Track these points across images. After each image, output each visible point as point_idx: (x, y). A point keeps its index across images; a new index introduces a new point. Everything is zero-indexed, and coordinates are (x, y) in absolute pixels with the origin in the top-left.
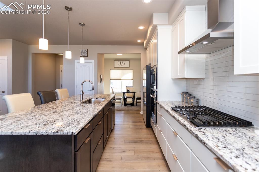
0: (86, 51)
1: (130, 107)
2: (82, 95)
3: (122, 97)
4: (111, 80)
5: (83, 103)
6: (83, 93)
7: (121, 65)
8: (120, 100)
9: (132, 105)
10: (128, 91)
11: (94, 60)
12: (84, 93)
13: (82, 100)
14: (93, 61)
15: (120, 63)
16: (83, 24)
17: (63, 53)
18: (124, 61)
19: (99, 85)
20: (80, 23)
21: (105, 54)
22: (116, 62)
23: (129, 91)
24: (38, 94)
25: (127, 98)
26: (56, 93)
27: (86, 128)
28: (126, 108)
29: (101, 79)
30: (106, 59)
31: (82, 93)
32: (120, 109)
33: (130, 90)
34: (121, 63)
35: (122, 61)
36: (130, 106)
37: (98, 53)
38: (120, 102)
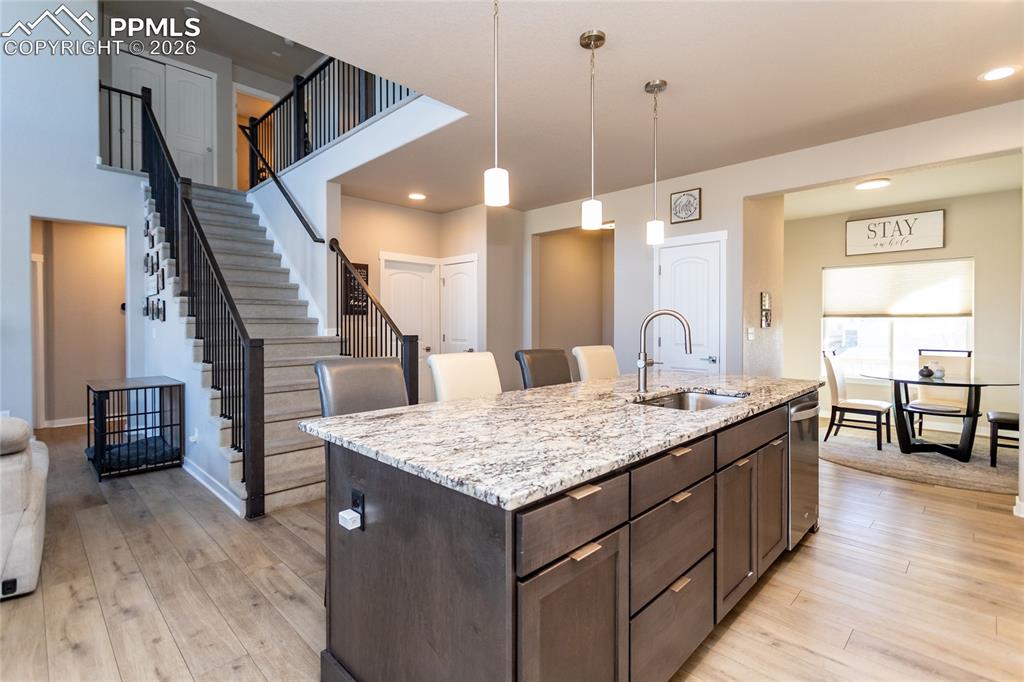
0: (692, 199)
1: (937, 466)
2: (642, 371)
3: (886, 404)
4: (825, 316)
5: (644, 402)
6: (649, 364)
7: (886, 240)
8: (874, 418)
9: (961, 453)
10: (927, 373)
11: (726, 232)
12: (652, 364)
13: (646, 391)
14: (722, 235)
15: (879, 230)
16: (657, 82)
17: (613, 222)
18: (910, 218)
19: (751, 337)
20: (648, 85)
21: (786, 196)
22: (856, 229)
23: (937, 374)
24: (517, 357)
25: (921, 414)
26: (575, 359)
27: (574, 499)
28: (912, 463)
29: (762, 310)
30: (791, 224)
31: (641, 363)
32: (871, 461)
33: (942, 371)
34: (890, 228)
35: (893, 220)
36: (939, 460)
37: (746, 199)
38: (875, 426)
